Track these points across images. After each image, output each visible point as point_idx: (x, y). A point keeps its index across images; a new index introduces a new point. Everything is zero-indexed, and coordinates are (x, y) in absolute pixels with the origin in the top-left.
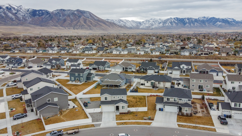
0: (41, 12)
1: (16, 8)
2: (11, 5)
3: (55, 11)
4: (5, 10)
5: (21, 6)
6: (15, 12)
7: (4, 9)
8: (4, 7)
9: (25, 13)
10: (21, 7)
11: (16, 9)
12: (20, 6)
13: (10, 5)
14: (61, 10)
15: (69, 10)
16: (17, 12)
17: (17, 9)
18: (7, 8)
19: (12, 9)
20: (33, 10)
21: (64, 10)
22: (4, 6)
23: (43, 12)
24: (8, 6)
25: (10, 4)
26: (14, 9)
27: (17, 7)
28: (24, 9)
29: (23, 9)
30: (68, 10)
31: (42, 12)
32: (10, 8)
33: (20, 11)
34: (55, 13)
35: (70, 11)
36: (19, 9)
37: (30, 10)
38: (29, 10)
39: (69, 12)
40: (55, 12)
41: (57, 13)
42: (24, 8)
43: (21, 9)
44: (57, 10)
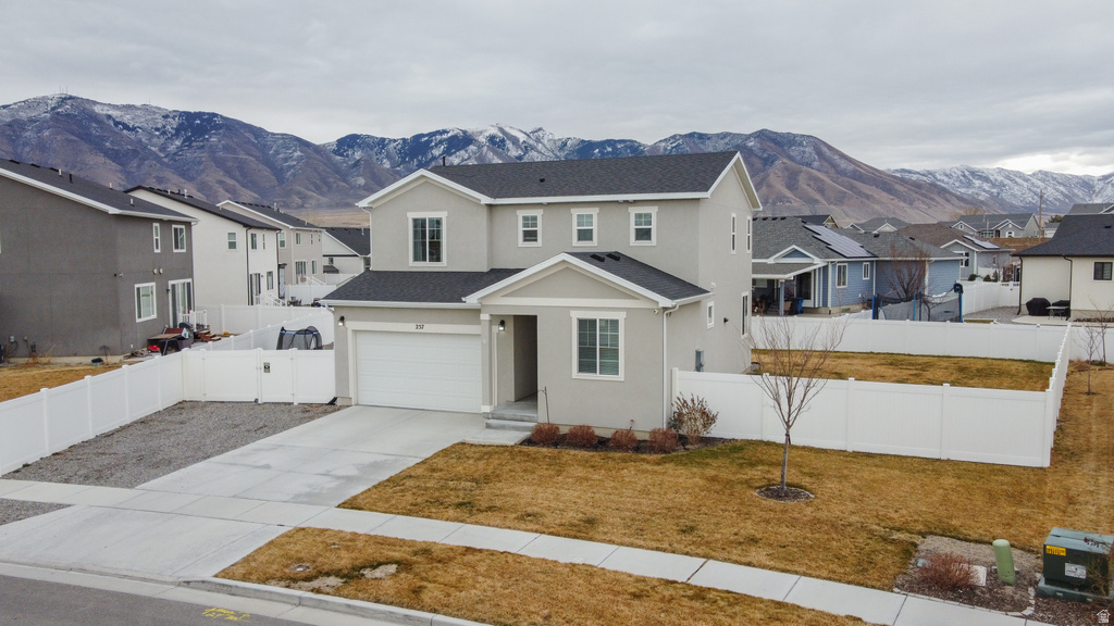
0: (610, 149)
1: (522, 138)
2: (507, 129)
3: (665, 140)
4: (485, 148)
5: (540, 129)
6: (517, 154)
7: (480, 147)
8: (482, 139)
9: (551, 154)
10: (540, 133)
11: (521, 141)
12: (536, 131)
13: (501, 130)
14: (691, 135)
15: (724, 136)
16: (525, 154)
17: (524, 142)
18: (492, 139)
19: (508, 142)
20: (583, 141)
21: (702, 137)
22: (481, 133)
23: (617, 149)
24: (494, 131)
25: (502, 126)
26: (513, 144)
27: (525, 133)
28: (549, 140)
29: (545, 142)
30: (718, 135)
31: (615, 148)
32: (503, 141)
33: (533, 148)
34: (665, 149)
35: (726, 140)
36: (531, 142)
37: (569, 142)
38: (566, 144)
39: (723, 142)
40: (663, 144)
41: (671, 150)
42: (551, 137)
43: (538, 140)
44: (674, 137)
